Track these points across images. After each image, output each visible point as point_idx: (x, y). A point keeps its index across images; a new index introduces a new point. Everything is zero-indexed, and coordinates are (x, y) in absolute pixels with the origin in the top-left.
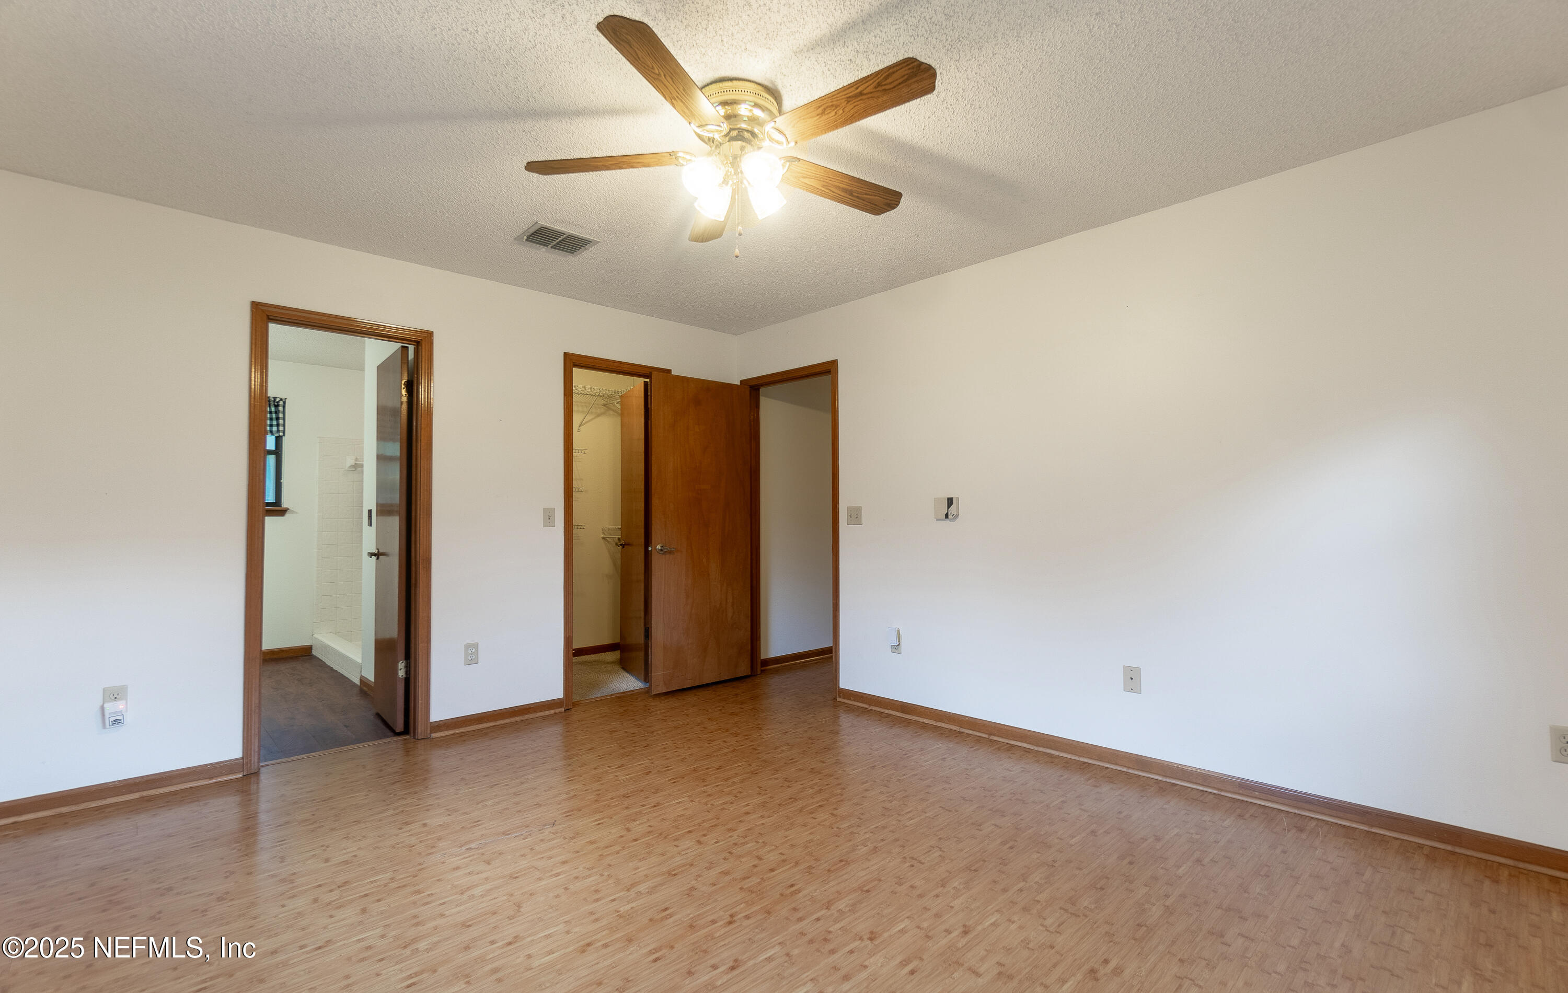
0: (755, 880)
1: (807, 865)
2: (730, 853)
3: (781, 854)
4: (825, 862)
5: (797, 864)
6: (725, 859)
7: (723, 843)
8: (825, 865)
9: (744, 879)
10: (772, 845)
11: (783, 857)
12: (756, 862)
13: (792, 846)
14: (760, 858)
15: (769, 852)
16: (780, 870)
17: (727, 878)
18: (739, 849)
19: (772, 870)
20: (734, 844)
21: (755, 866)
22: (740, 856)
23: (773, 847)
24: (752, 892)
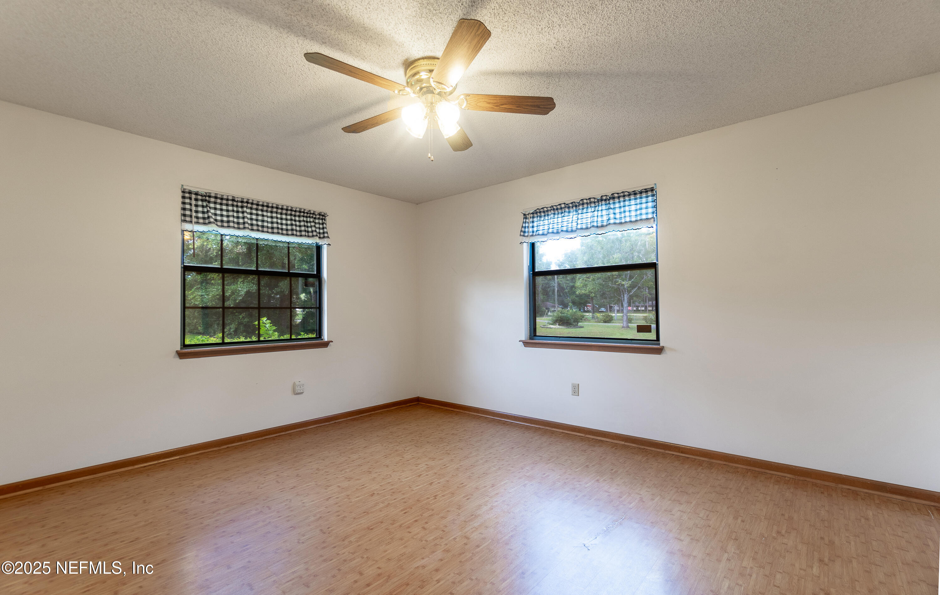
0: (426, 515)
1: (394, 526)
2: (444, 531)
3: (410, 532)
4: (382, 528)
5: (400, 526)
6: (446, 526)
7: (450, 539)
8: (383, 526)
9: (432, 515)
10: (416, 539)
11: (408, 530)
12: (426, 526)
13: (401, 539)
14: (424, 528)
15: (418, 534)
16: (411, 521)
17: (442, 515)
18: (438, 534)
19: (416, 521)
20: (443, 538)
21: (426, 523)
22: (437, 529)
23: (415, 537)
24: (427, 509)
